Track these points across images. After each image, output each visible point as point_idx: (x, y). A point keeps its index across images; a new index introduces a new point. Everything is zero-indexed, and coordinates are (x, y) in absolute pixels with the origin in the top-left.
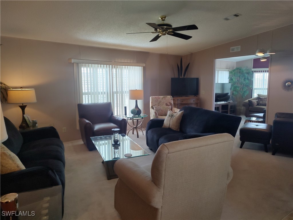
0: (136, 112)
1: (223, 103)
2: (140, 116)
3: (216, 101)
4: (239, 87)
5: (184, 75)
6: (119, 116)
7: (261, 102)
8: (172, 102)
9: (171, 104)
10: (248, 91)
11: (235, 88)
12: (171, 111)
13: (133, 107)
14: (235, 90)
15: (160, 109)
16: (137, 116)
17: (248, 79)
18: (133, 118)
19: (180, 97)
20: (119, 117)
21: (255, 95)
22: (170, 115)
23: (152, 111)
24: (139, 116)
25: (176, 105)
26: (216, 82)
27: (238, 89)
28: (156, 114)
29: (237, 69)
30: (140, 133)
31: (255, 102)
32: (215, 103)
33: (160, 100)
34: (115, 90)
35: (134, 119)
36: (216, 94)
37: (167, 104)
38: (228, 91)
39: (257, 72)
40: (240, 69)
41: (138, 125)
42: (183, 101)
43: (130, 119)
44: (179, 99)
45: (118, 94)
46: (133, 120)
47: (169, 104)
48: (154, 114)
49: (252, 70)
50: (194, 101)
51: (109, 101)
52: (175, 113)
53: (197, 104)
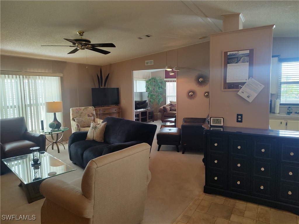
0: (56, 125)
1: (142, 110)
2: (60, 129)
3: (136, 108)
4: (155, 95)
5: (105, 85)
6: (34, 131)
7: (173, 108)
8: (94, 113)
9: (93, 115)
10: (162, 99)
11: (152, 96)
12: (94, 122)
13: (51, 120)
14: (152, 98)
15: (82, 120)
16: (56, 130)
17: (161, 88)
18: (51, 133)
19: (102, 107)
20: (34, 133)
21: (168, 102)
22: (93, 127)
23: (74, 124)
24: (58, 130)
25: (98, 115)
26: (135, 91)
27: (154, 96)
28: (79, 126)
29: (152, 78)
30: (61, 147)
31: (168, 108)
32: (135, 111)
33: (81, 111)
34: (28, 103)
35: (53, 133)
36: (135, 102)
37: (89, 115)
38: (146, 98)
39: (169, 81)
40: (155, 79)
41: (58, 139)
42: (105, 111)
43: (48, 133)
44: (101, 109)
45: (32, 107)
46: (52, 135)
47: (91, 115)
48: (76, 126)
49: (165, 80)
50: (115, 110)
51: (21, 116)
52: (99, 124)
53: (118, 113)
